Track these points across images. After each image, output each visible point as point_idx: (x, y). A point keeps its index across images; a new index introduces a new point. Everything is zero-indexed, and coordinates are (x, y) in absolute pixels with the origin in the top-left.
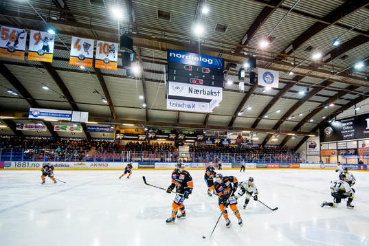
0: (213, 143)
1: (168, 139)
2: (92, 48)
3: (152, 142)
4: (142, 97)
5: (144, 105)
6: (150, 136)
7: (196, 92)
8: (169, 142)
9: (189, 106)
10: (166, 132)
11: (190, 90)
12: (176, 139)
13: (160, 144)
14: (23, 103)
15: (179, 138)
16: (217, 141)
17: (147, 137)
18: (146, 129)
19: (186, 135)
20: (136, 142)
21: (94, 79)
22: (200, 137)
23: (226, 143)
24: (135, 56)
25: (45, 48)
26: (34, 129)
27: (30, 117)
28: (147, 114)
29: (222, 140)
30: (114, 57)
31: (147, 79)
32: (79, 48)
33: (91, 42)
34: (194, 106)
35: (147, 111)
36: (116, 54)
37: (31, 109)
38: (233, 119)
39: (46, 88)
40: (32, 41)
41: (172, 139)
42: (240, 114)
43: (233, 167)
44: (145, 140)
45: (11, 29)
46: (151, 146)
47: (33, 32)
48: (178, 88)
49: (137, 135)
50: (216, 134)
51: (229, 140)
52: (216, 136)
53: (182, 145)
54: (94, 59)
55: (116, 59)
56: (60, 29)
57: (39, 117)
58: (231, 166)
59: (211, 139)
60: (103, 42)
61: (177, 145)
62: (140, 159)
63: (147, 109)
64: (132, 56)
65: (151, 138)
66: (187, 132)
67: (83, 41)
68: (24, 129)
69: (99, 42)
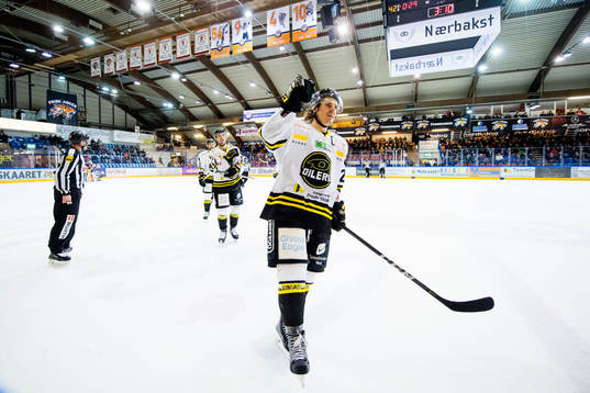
0: (490, 130)
1: (400, 130)
2: (287, 18)
3: (375, 138)
4: (355, 71)
5: (360, 83)
6: (371, 129)
7: (441, 30)
8: (403, 136)
9: (431, 64)
10: (396, 119)
11: (428, 31)
12: (413, 129)
13: (387, 140)
14: (238, 107)
15: (420, 126)
16: (499, 125)
17: (367, 130)
18: (365, 119)
19: (431, 120)
20: (353, 139)
21: (296, 60)
22: (460, 122)
23: (520, 127)
24: (339, 8)
25: (245, 36)
26: (249, 135)
27: (245, 120)
28: (365, 94)
29: (512, 122)
30: (312, 20)
31: (361, 41)
32: (274, 23)
33: (285, 9)
34: (440, 62)
35: (364, 92)
36: (315, 16)
37: (245, 112)
38: (542, 74)
39: (253, 85)
40: (234, 31)
41: (406, 131)
42: (559, 60)
43: (538, 175)
44: (364, 135)
45: (218, 26)
46: (374, 144)
47: (234, 22)
48: (404, 34)
49: (353, 129)
50: (498, 113)
51: (529, 122)
52: (497, 117)
53: (427, 138)
54: (291, 31)
55: (315, 22)
56: (255, 7)
57: (251, 120)
58: (533, 173)
59: (484, 123)
60: (298, 4)
61: (416, 140)
62: (358, 163)
63: (364, 87)
64: (334, 9)
65: (374, 132)
66: (432, 116)
67: (278, 11)
68: (242, 135)
69: (294, 6)
